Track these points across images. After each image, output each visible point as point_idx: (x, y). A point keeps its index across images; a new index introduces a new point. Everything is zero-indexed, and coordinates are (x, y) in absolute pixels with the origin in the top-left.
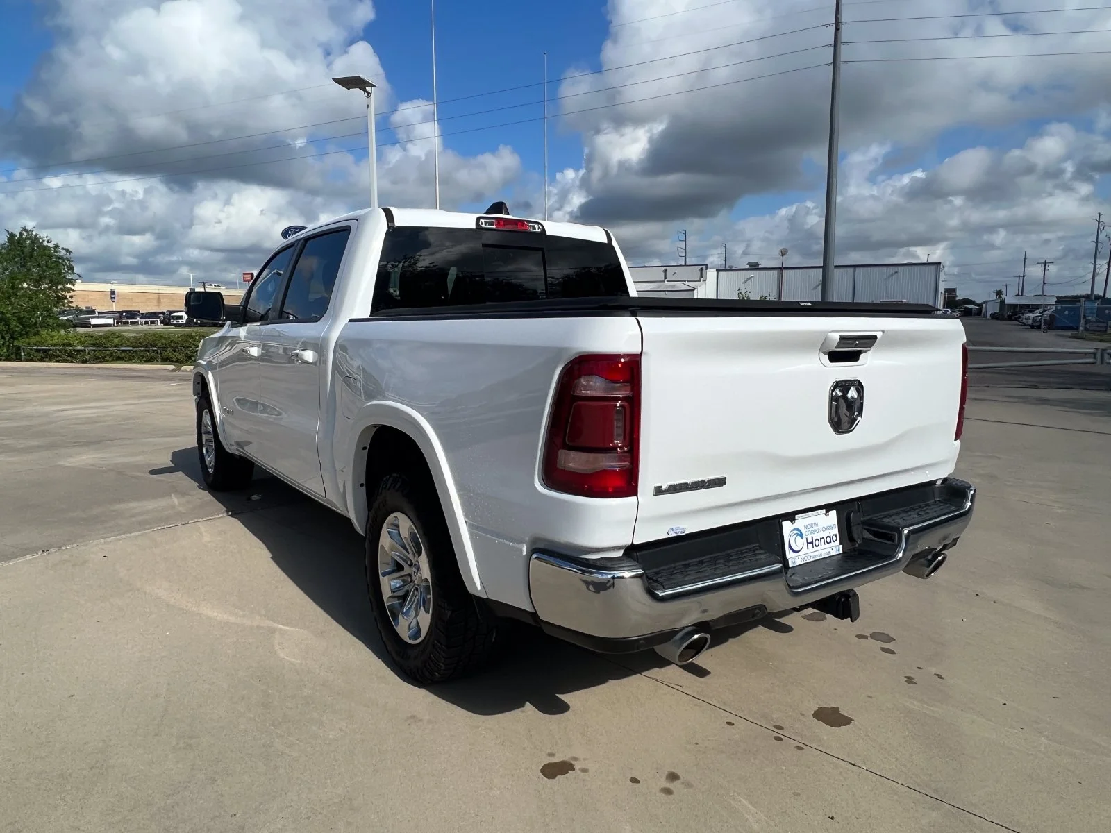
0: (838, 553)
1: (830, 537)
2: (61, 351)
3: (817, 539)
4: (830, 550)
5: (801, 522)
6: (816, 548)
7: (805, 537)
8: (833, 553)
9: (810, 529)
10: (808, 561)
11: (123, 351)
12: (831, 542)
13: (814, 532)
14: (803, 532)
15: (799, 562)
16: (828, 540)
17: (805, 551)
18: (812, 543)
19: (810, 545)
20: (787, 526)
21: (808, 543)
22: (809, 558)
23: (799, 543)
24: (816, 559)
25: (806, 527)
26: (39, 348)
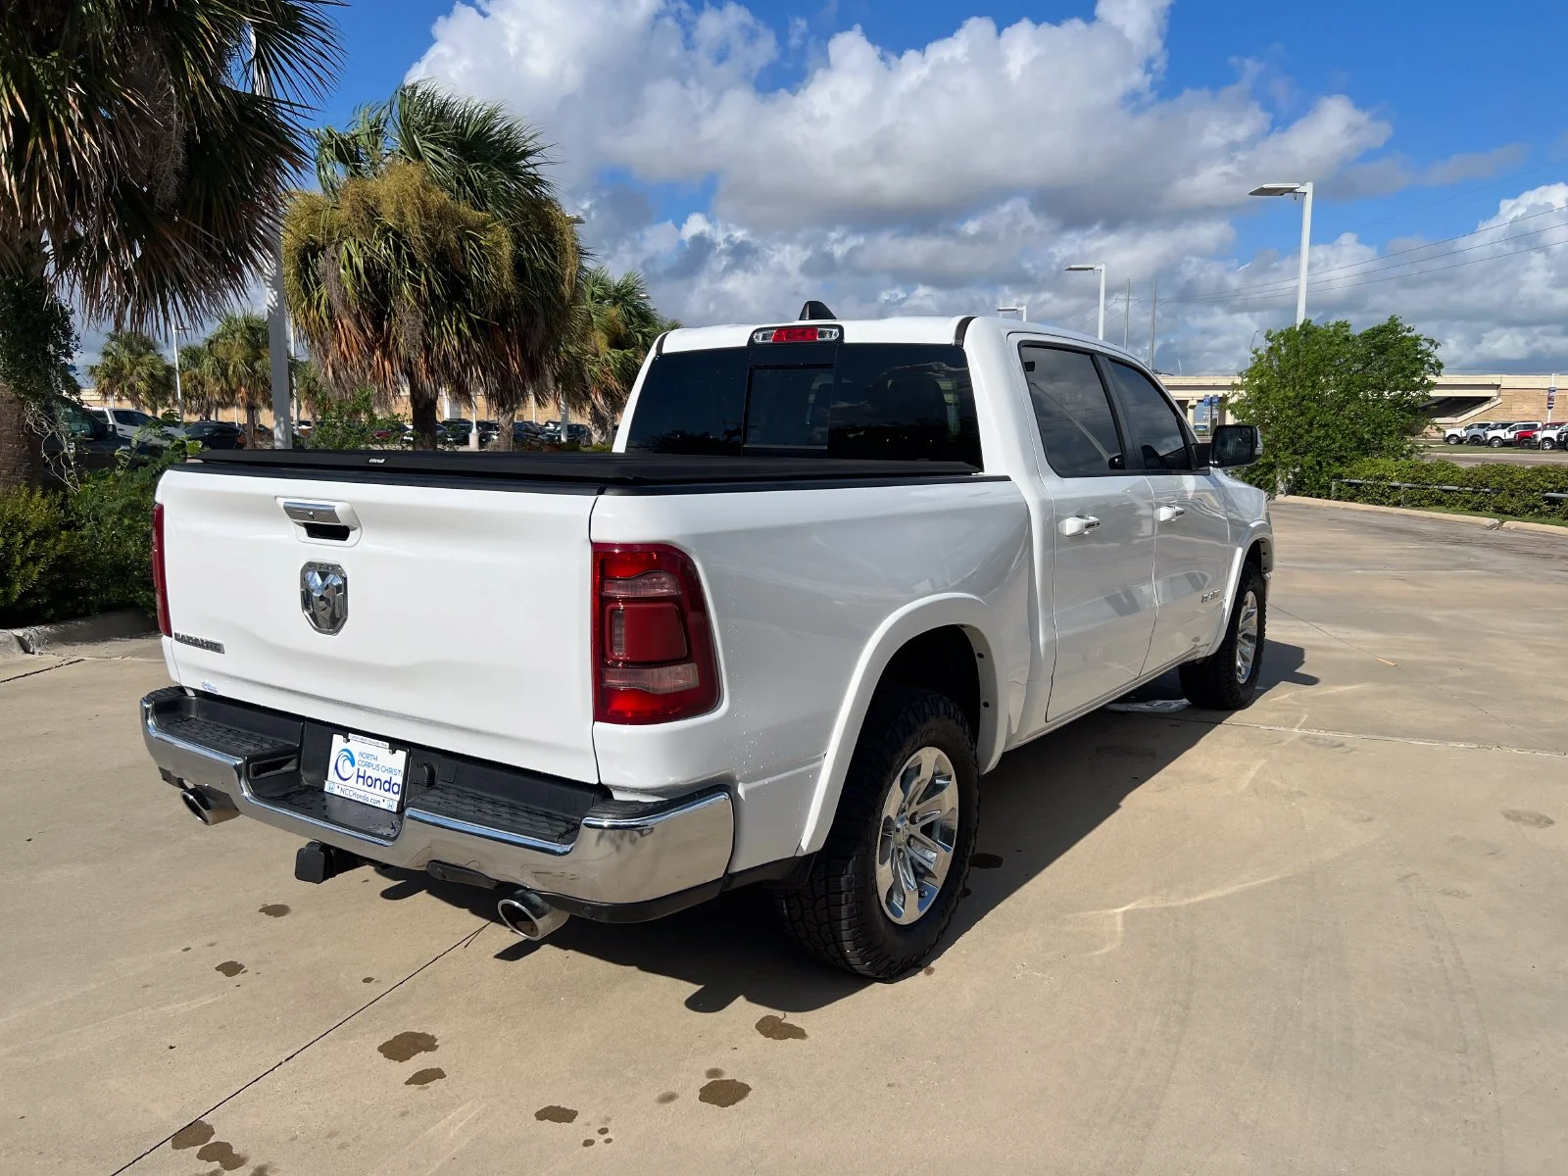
0: (390, 809)
1: (390, 783)
2: (1372, 486)
3: (370, 777)
4: (381, 799)
5: (356, 744)
6: (366, 787)
7: (356, 766)
8: (383, 805)
9: (366, 760)
10: (348, 797)
11: (1446, 491)
12: (389, 790)
13: (369, 765)
14: (356, 759)
15: (337, 792)
16: (387, 786)
17: (352, 782)
18: (363, 777)
19: (361, 780)
20: (338, 740)
21: (359, 776)
22: (351, 793)
23: (347, 769)
24: (359, 800)
25: (361, 754)
26: (1352, 481)
